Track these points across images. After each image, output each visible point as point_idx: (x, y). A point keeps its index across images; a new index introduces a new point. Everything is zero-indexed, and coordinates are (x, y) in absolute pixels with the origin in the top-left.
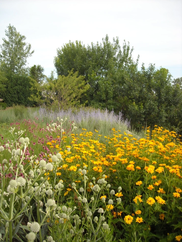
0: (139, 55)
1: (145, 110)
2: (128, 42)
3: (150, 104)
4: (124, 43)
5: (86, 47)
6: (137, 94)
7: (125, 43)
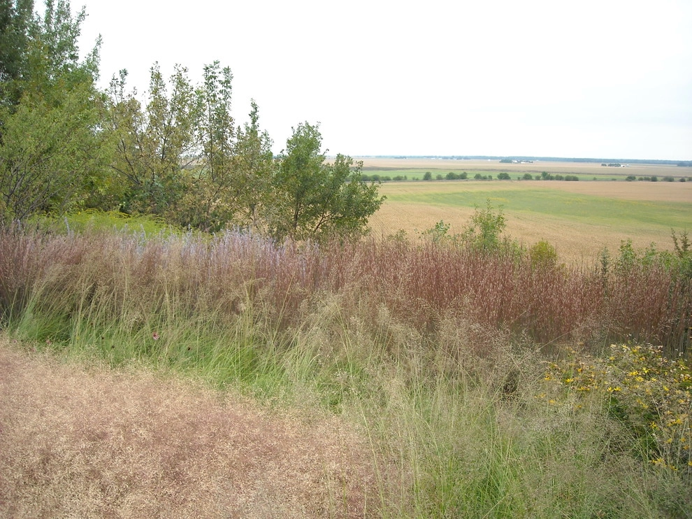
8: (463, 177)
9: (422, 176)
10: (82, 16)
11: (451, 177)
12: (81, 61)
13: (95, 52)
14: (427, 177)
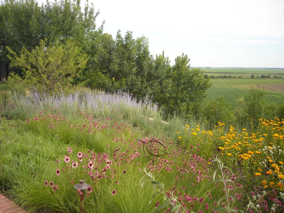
0: (104, 21)
1: (126, 87)
2: (92, 3)
3: (132, 79)
4: (86, 4)
5: (40, 5)
6: (116, 68)
7: (88, 5)
8: (268, 77)
9: (250, 77)
10: (97, 14)
11: (263, 77)
12: (97, 29)
13: (102, 26)
14: (252, 77)
